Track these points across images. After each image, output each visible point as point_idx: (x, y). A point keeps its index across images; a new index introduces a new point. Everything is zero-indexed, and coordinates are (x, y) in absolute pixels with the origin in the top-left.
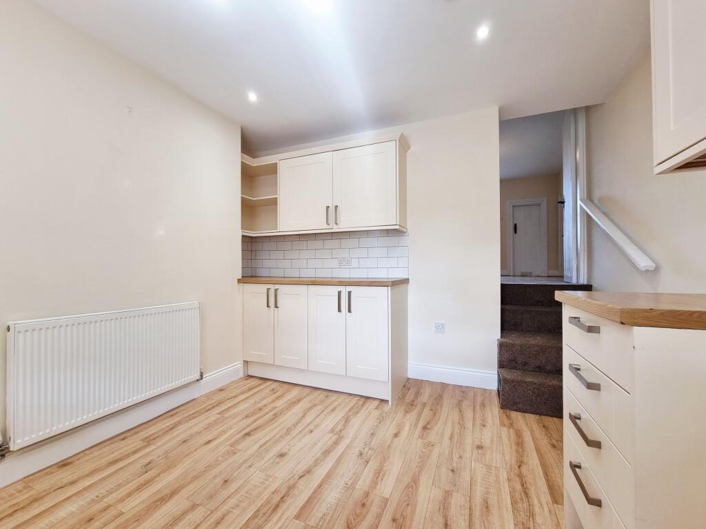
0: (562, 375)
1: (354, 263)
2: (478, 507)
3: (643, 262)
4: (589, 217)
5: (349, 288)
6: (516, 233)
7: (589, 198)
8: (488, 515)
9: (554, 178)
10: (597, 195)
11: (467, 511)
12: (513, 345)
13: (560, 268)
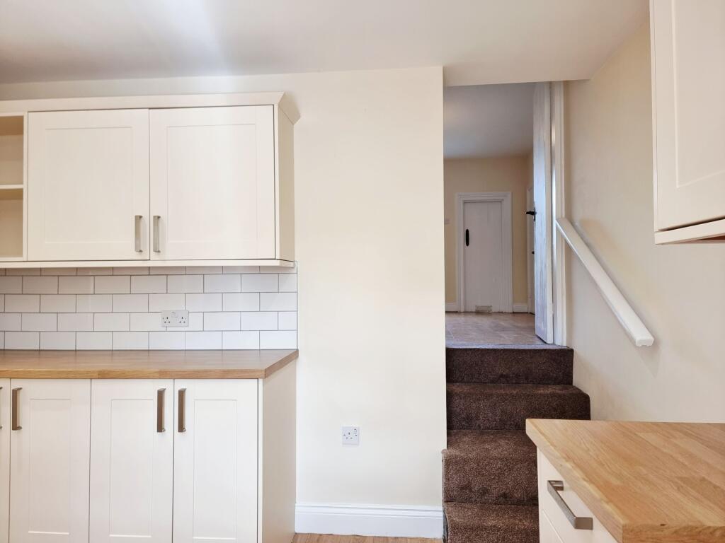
0: (537, 505)
1: (195, 321)
3: (641, 335)
4: (569, 250)
5: (181, 384)
6: (467, 244)
7: (569, 217)
9: (521, 162)
10: (578, 215)
12: (466, 461)
13: (529, 300)
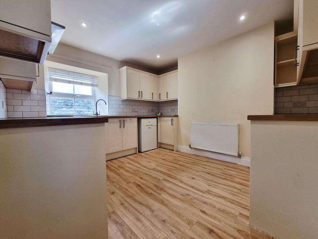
2: (140, 217)
8: (135, 217)
11: (141, 212)
